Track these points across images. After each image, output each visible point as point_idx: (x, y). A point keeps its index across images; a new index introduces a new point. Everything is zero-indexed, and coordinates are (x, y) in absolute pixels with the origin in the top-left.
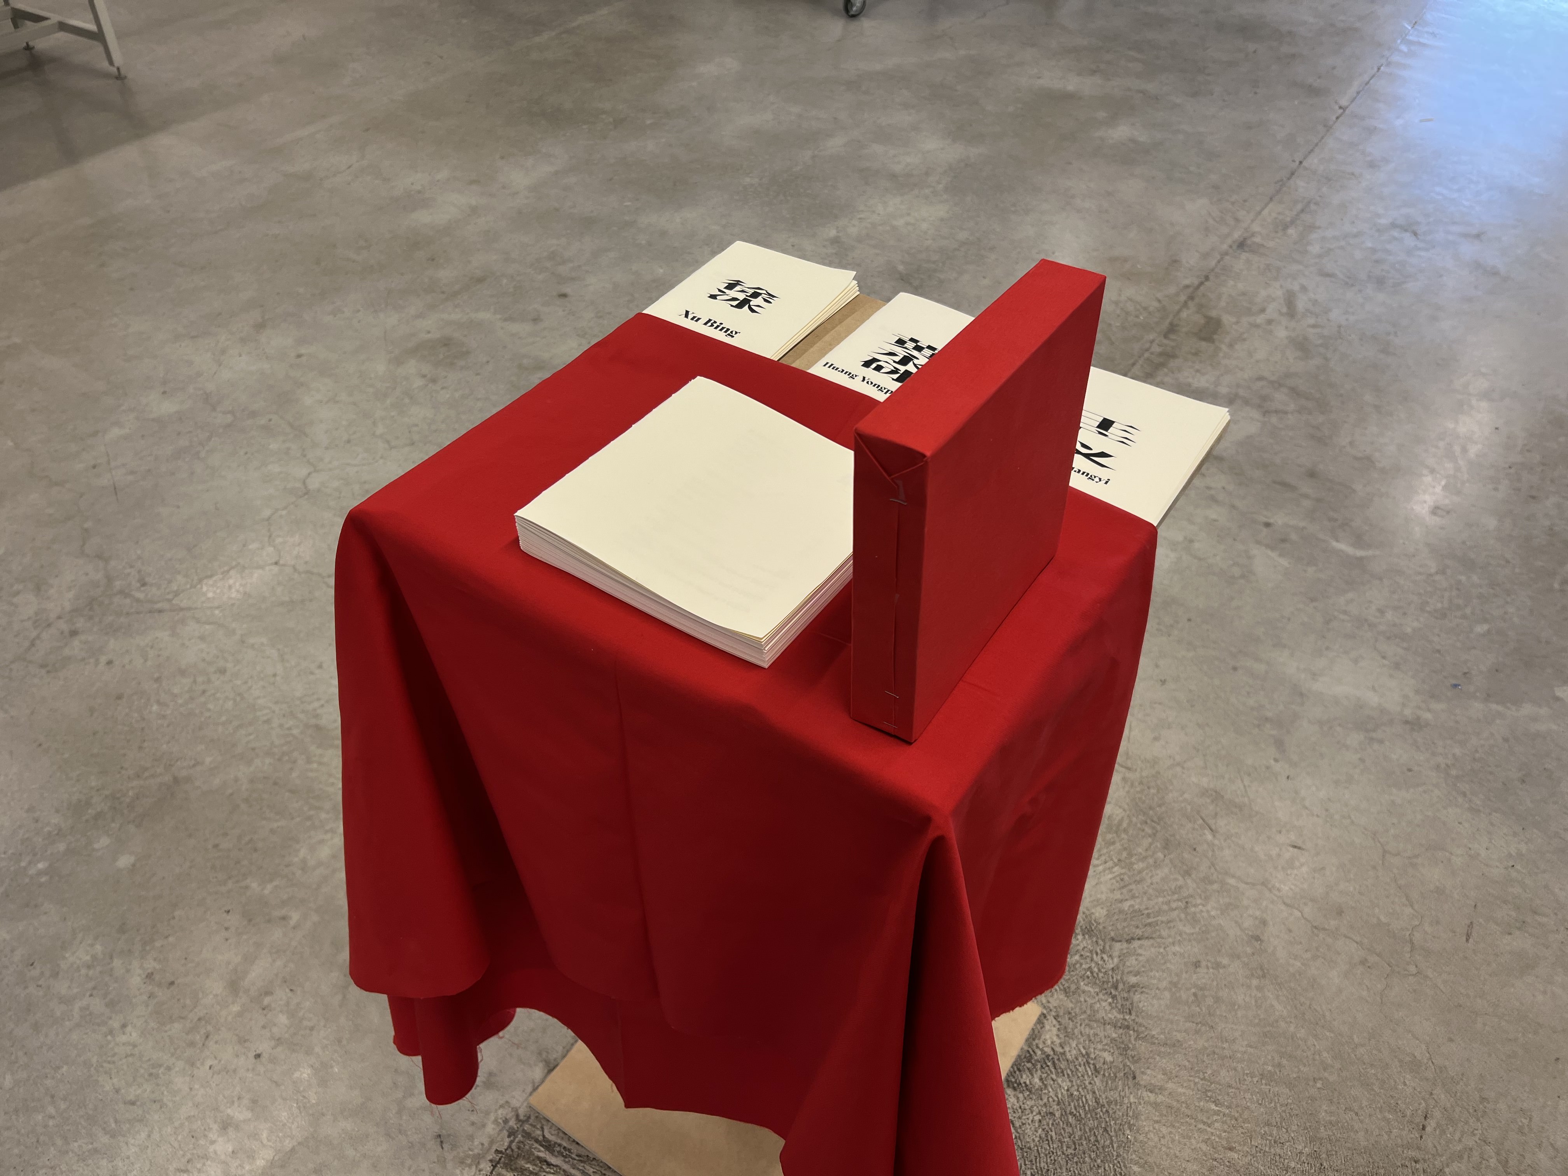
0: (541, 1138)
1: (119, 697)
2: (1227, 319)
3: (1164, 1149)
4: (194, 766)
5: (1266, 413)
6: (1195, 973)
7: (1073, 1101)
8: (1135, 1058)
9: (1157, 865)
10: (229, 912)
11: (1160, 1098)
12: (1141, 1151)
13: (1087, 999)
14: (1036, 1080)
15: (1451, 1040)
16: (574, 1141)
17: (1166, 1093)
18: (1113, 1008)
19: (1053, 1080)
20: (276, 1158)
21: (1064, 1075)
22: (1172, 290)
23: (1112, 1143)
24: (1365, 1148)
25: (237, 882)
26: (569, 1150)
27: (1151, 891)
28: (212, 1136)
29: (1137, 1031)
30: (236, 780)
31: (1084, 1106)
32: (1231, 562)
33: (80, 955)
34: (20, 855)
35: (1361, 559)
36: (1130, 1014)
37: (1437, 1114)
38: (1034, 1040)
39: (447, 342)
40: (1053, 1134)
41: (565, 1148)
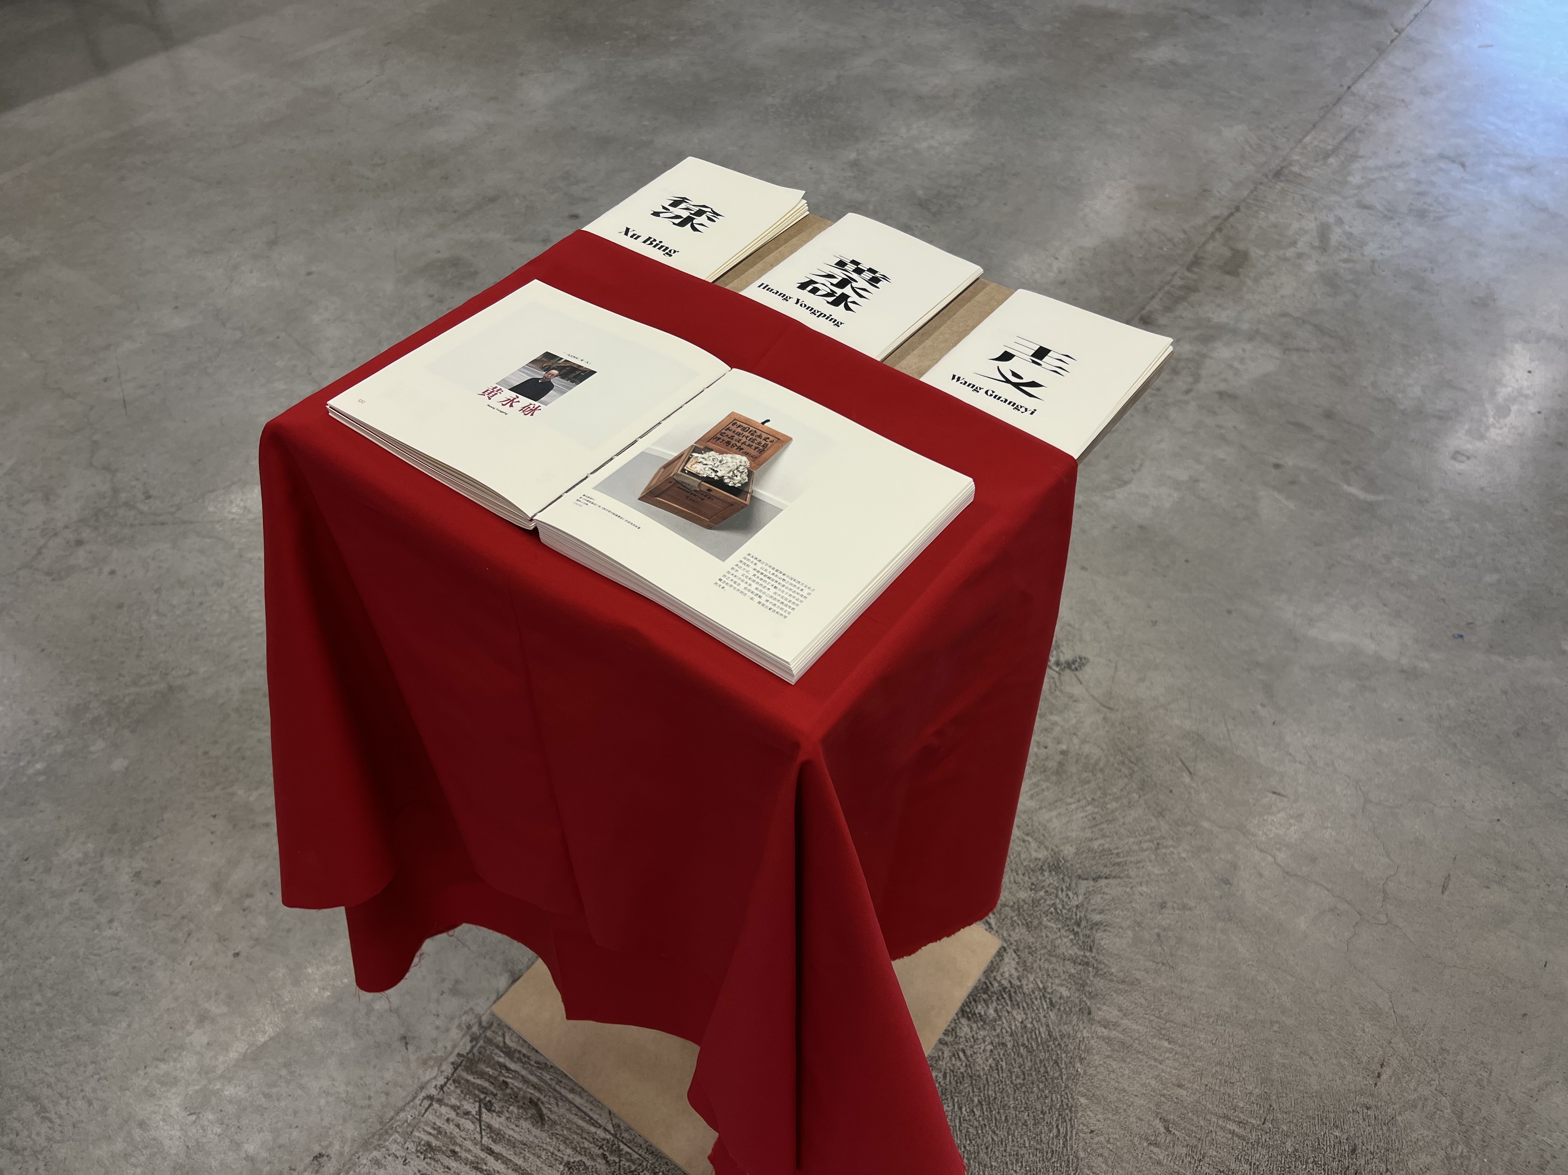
0: (501, 1044)
1: (120, 606)
2: (1255, 252)
3: (1113, 1083)
4: (189, 675)
5: (1286, 350)
6: (1160, 913)
7: (1026, 1033)
8: (1092, 994)
9: (1130, 805)
10: (215, 816)
11: (1113, 1034)
12: (1089, 1084)
13: (1048, 934)
14: (991, 1011)
15: (1415, 990)
16: (533, 1049)
17: (1120, 1029)
18: (1074, 944)
19: (1008, 1012)
20: (249, 1051)
21: (1019, 1008)
22: (1200, 221)
23: (1061, 1075)
24: (1316, 1092)
25: (224, 788)
26: (528, 1058)
27: (1122, 830)
28: (190, 1027)
29: (1097, 968)
30: (228, 690)
31: (1037, 1038)
32: (1235, 503)
33: (72, 852)
34: (20, 755)
35: (1371, 504)
36: (1091, 950)
37: (1394, 1062)
38: (992, 972)
39: (455, 262)
40: (1004, 1064)
41: (524, 1055)
